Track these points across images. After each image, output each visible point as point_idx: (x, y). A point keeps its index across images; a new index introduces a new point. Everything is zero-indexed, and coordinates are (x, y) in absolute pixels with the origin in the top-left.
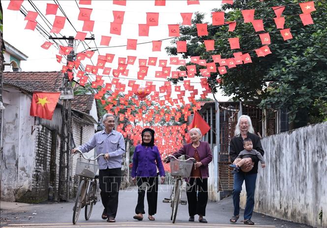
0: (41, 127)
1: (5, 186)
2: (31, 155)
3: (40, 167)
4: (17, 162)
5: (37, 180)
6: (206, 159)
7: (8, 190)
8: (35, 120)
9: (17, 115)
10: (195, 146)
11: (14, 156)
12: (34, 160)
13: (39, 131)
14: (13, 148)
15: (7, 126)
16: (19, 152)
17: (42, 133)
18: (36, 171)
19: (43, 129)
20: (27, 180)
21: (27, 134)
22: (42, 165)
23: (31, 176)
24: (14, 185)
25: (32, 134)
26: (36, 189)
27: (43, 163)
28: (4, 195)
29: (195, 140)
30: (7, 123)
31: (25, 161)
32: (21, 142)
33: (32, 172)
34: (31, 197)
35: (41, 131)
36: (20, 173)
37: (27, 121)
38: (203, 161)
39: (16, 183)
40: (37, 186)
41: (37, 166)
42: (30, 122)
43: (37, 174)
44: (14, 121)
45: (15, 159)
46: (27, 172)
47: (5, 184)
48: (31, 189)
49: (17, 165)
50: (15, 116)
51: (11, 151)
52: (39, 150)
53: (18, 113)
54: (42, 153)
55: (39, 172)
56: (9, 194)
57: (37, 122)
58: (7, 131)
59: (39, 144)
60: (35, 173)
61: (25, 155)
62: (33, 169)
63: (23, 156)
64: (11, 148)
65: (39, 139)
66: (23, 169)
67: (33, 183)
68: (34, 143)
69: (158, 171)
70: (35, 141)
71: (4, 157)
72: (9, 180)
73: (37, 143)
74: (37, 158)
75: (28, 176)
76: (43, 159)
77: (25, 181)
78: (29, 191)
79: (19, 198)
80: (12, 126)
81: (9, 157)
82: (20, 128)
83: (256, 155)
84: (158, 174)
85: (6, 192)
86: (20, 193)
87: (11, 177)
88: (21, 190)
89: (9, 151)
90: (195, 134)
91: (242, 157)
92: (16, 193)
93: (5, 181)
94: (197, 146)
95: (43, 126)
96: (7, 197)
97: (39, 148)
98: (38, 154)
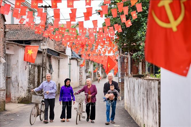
0: (30, 66)
1: (13, 96)
2: (25, 80)
3: (31, 86)
4: (18, 84)
5: (29, 92)
6: (94, 93)
7: (14, 97)
8: (27, 63)
9: (18, 61)
10: (89, 87)
11: (17, 81)
12: (27, 82)
13: (29, 68)
14: (16, 77)
15: (13, 66)
16: (19, 79)
17: (31, 69)
18: (29, 88)
19: (32, 67)
20: (24, 93)
21: (23, 70)
22: (32, 84)
23: (26, 90)
24: (17, 95)
25: (26, 70)
26: (29, 96)
27: (32, 83)
28: (12, 100)
29: (89, 84)
30: (13, 65)
31: (23, 83)
32: (20, 74)
33: (26, 88)
34: (26, 100)
35: (31, 68)
36: (20, 89)
37: (23, 64)
38: (93, 94)
39: (18, 94)
40: (29, 95)
41: (28, 85)
42: (24, 64)
43: (29, 89)
44: (17, 64)
45: (17, 82)
46: (23, 89)
47: (13, 95)
48: (26, 97)
49: (18, 85)
50: (17, 61)
51: (16, 79)
52: (29, 77)
53: (18, 60)
54: (32, 78)
55: (30, 88)
56: (15, 100)
57: (28, 64)
58: (13, 69)
59: (29, 75)
60: (28, 89)
61: (22, 80)
62: (27, 87)
63: (21, 81)
64: (15, 77)
65: (29, 72)
66: (22, 87)
67: (27, 94)
68: (27, 74)
69: (72, 99)
70: (27, 73)
71: (12, 81)
72: (15, 92)
73: (29, 74)
74: (29, 81)
75: (24, 90)
76: (32, 81)
77: (23, 93)
78: (25, 98)
79: (20, 101)
80: (15, 66)
81: (14, 82)
82: (20, 67)
83: (116, 92)
84: (72, 100)
85: (13, 98)
86: (20, 99)
87: (16, 91)
88: (21, 98)
89: (14, 79)
90: (89, 82)
91: (109, 93)
92: (18, 99)
93: (13, 93)
94: (90, 87)
95: (32, 65)
96: (14, 101)
97: (30, 76)
98: (29, 79)
